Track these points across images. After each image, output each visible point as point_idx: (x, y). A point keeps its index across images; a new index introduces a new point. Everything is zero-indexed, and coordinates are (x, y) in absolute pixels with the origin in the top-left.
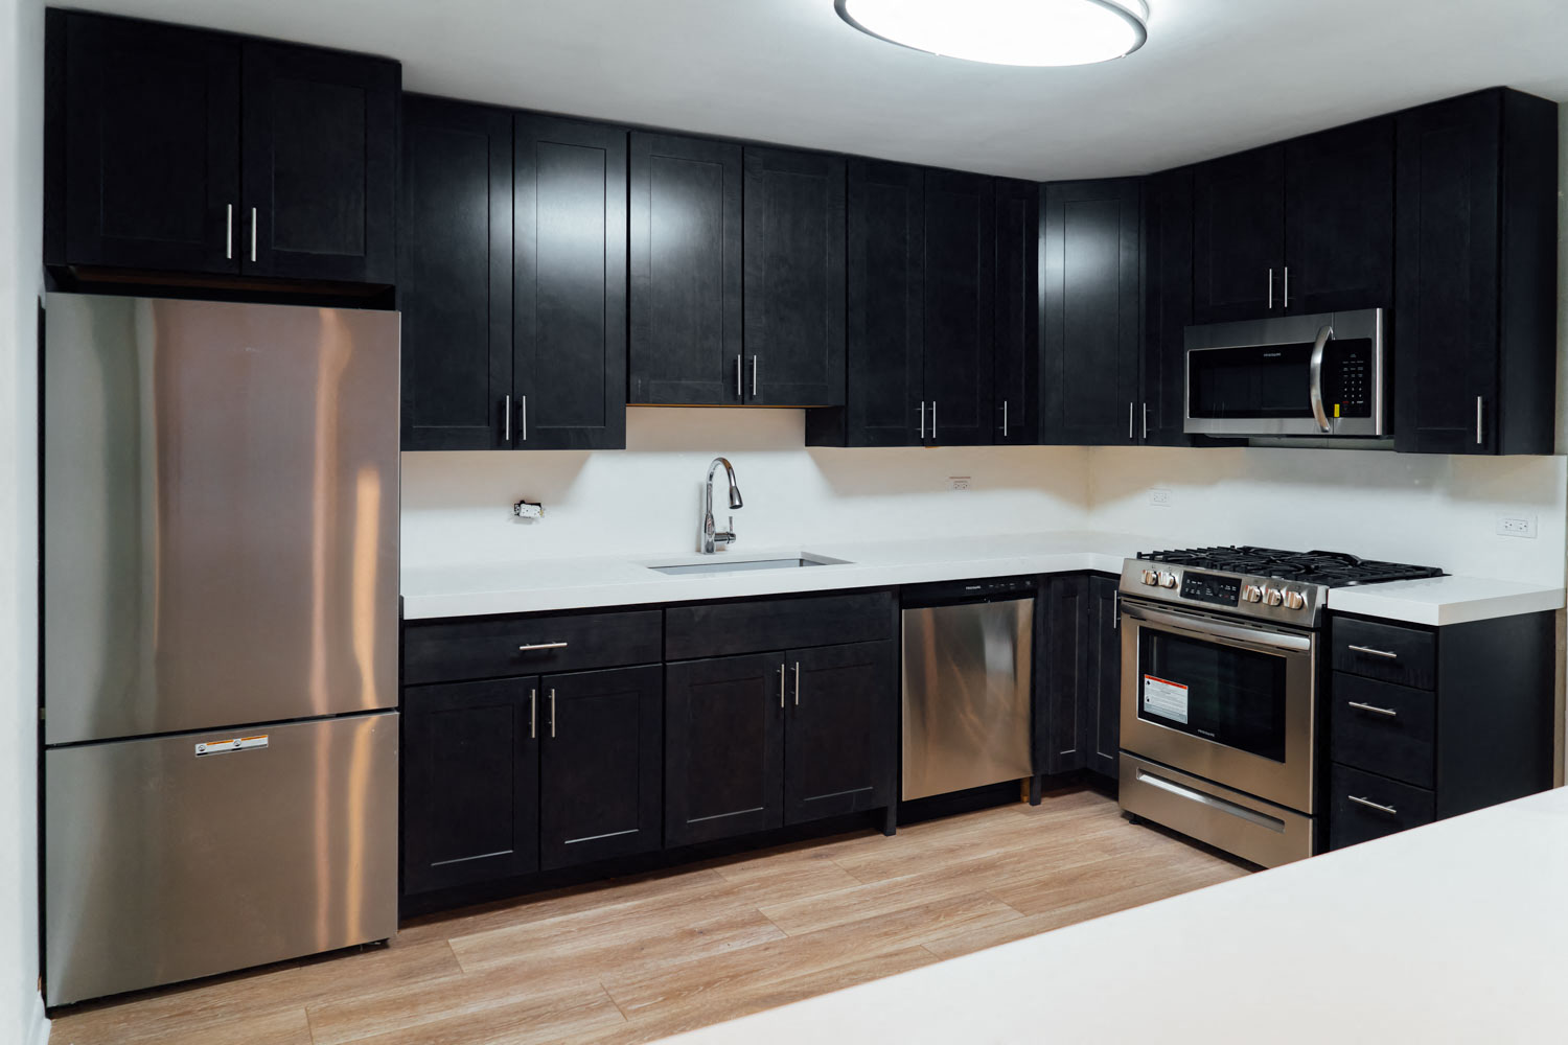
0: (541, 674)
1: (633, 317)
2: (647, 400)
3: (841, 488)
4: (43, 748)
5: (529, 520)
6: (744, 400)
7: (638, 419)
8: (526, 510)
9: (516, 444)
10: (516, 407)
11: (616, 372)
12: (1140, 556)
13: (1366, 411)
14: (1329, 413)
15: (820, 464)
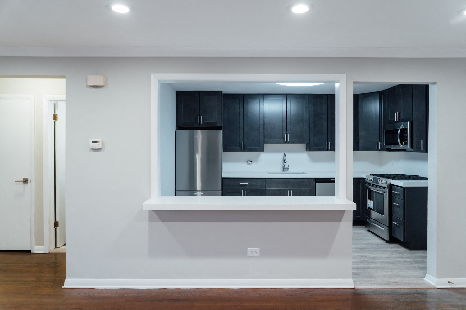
0: (244, 188)
1: (265, 128)
2: (267, 143)
3: (313, 160)
4: (175, 191)
5: (250, 164)
6: (287, 142)
7: (266, 146)
8: (249, 162)
9: (244, 150)
10: (244, 144)
11: (262, 138)
12: (371, 174)
13: (406, 144)
14: (402, 144)
15: (309, 155)
